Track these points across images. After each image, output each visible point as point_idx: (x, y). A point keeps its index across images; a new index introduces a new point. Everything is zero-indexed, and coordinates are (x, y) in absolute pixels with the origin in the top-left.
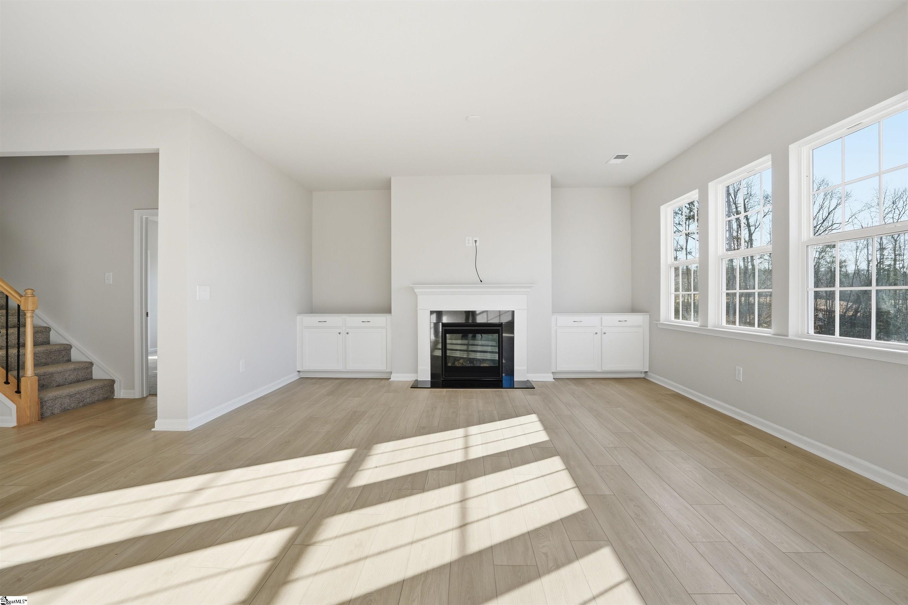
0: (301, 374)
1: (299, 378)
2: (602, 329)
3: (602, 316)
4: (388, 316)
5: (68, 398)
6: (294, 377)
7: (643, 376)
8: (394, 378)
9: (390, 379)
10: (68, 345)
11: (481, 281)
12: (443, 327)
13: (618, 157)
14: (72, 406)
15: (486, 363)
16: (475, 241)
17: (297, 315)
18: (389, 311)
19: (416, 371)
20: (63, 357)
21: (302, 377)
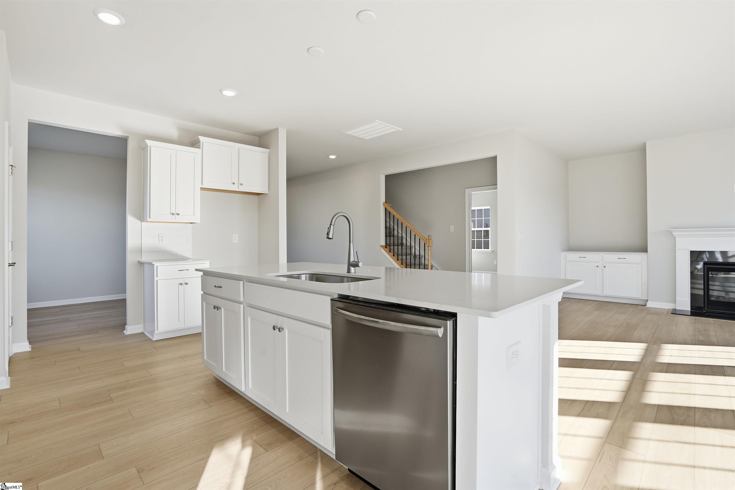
4: (643, 255)
8: (650, 304)
9: (646, 305)
12: (705, 265)
17: (560, 252)
18: (645, 250)
19: (674, 301)
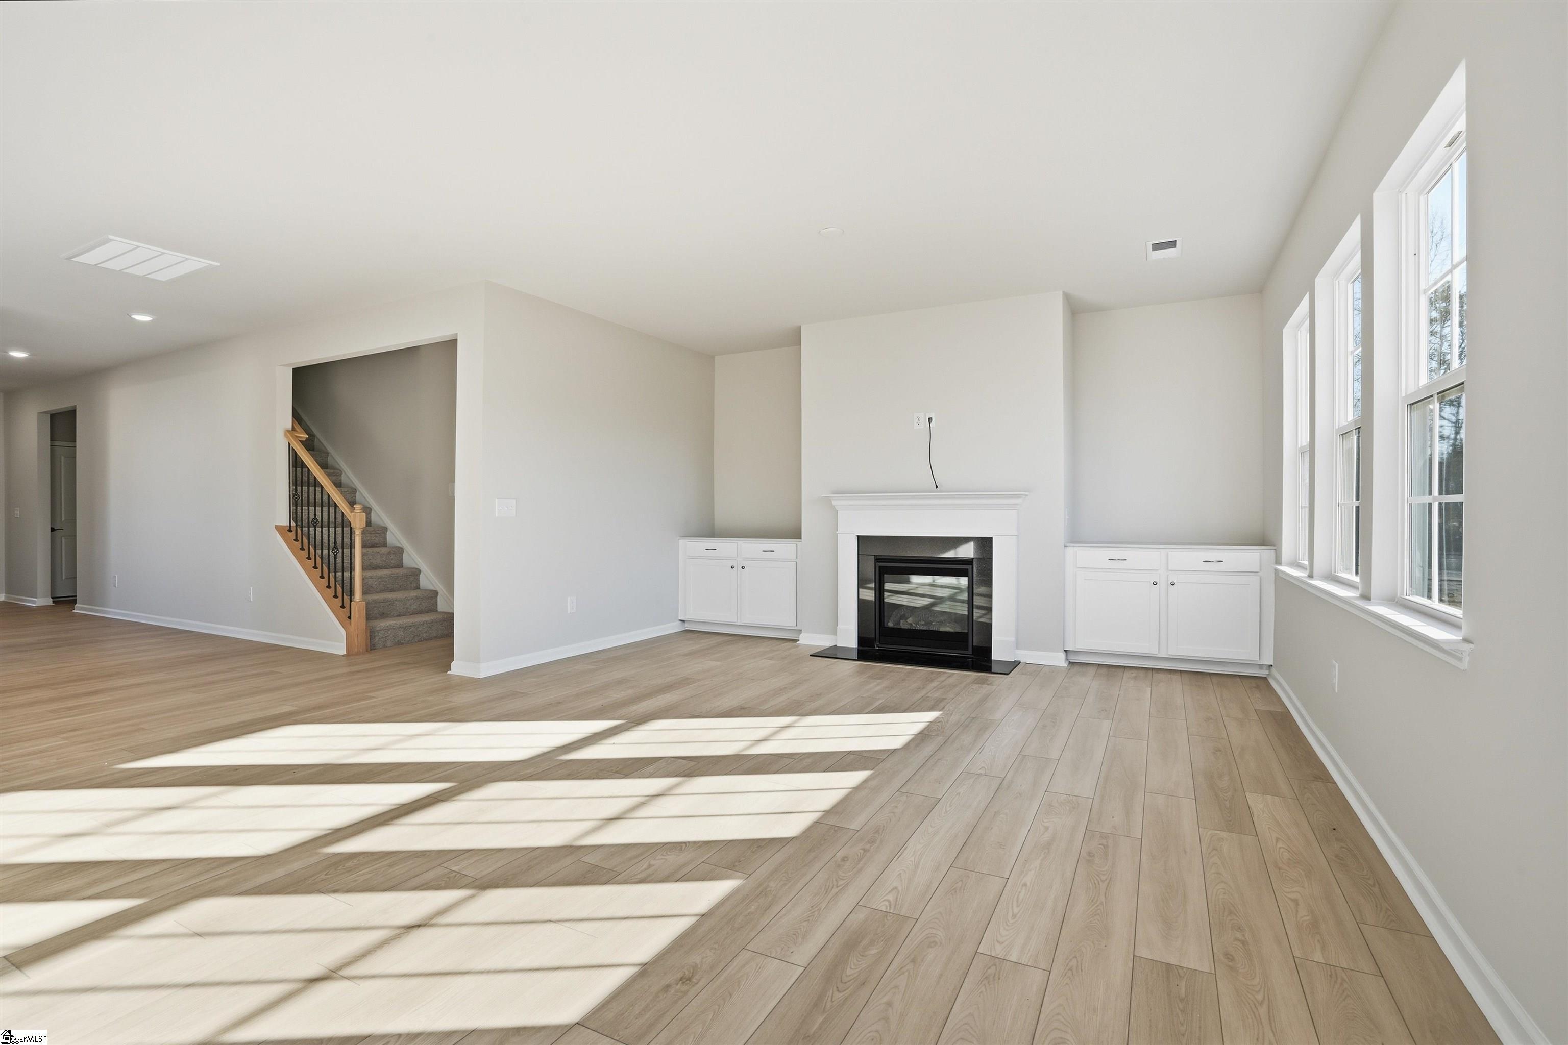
0: (686, 625)
1: (682, 631)
2: (1168, 576)
3: (1167, 550)
4: (796, 543)
5: (403, 629)
6: (673, 627)
7: (1263, 673)
8: (803, 639)
9: (799, 640)
10: (416, 569)
11: (937, 487)
12: (877, 562)
13: (1157, 247)
14: (407, 639)
15: (948, 627)
16: (929, 419)
17: (679, 539)
18: (796, 534)
19: (834, 632)
20: (411, 583)
21: (686, 629)
